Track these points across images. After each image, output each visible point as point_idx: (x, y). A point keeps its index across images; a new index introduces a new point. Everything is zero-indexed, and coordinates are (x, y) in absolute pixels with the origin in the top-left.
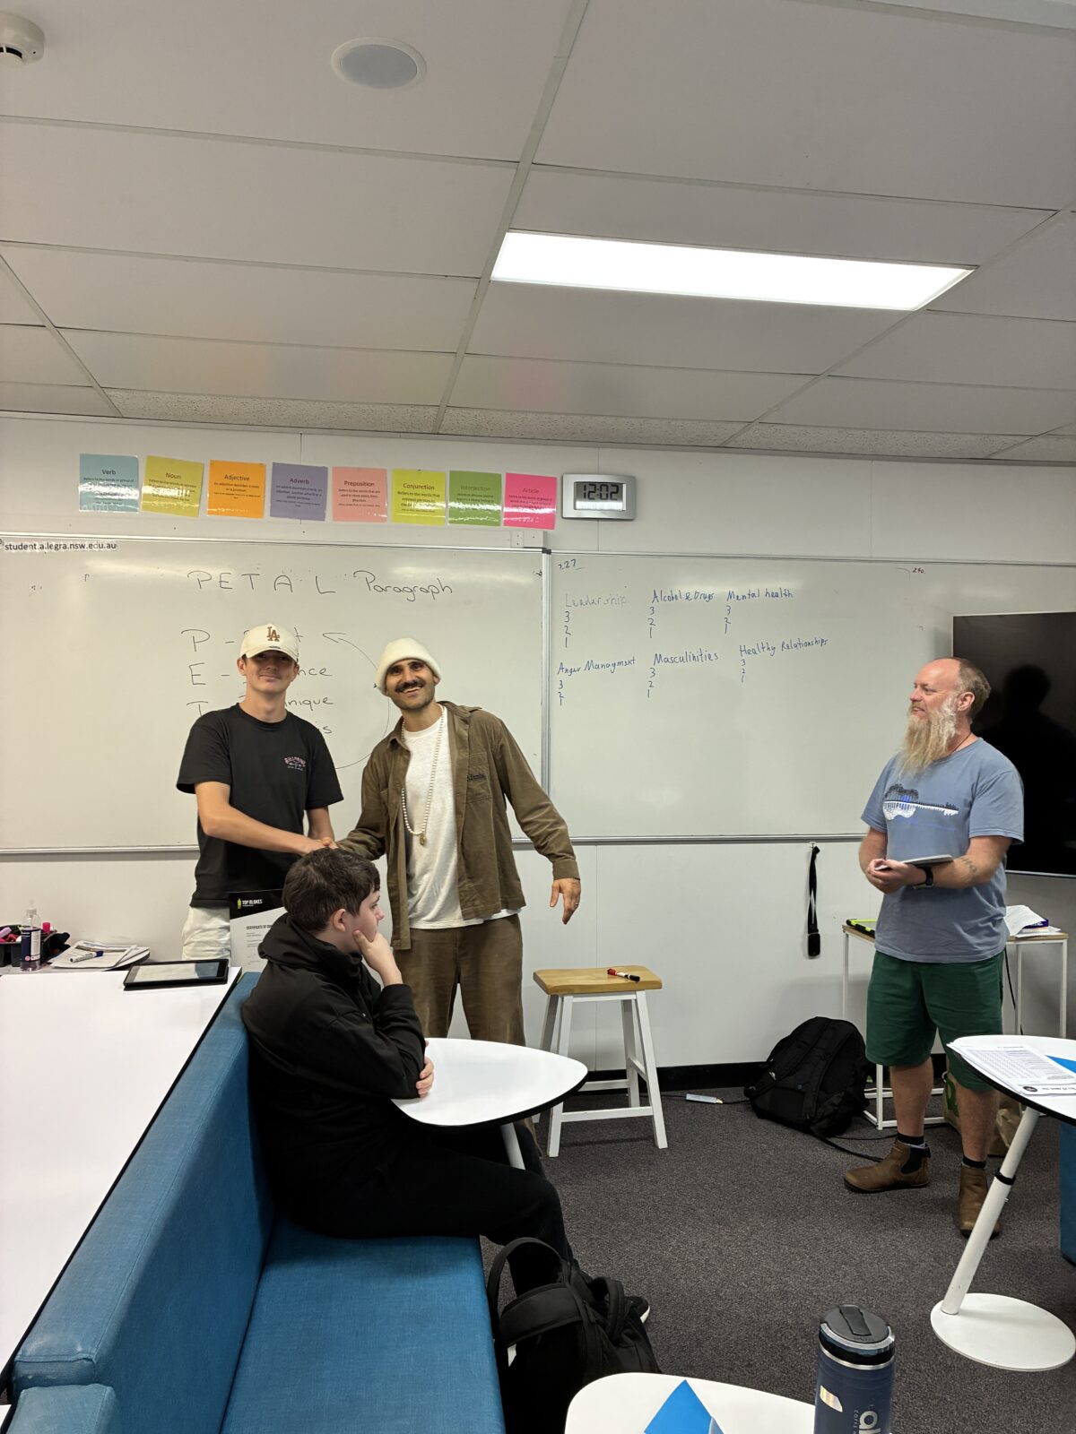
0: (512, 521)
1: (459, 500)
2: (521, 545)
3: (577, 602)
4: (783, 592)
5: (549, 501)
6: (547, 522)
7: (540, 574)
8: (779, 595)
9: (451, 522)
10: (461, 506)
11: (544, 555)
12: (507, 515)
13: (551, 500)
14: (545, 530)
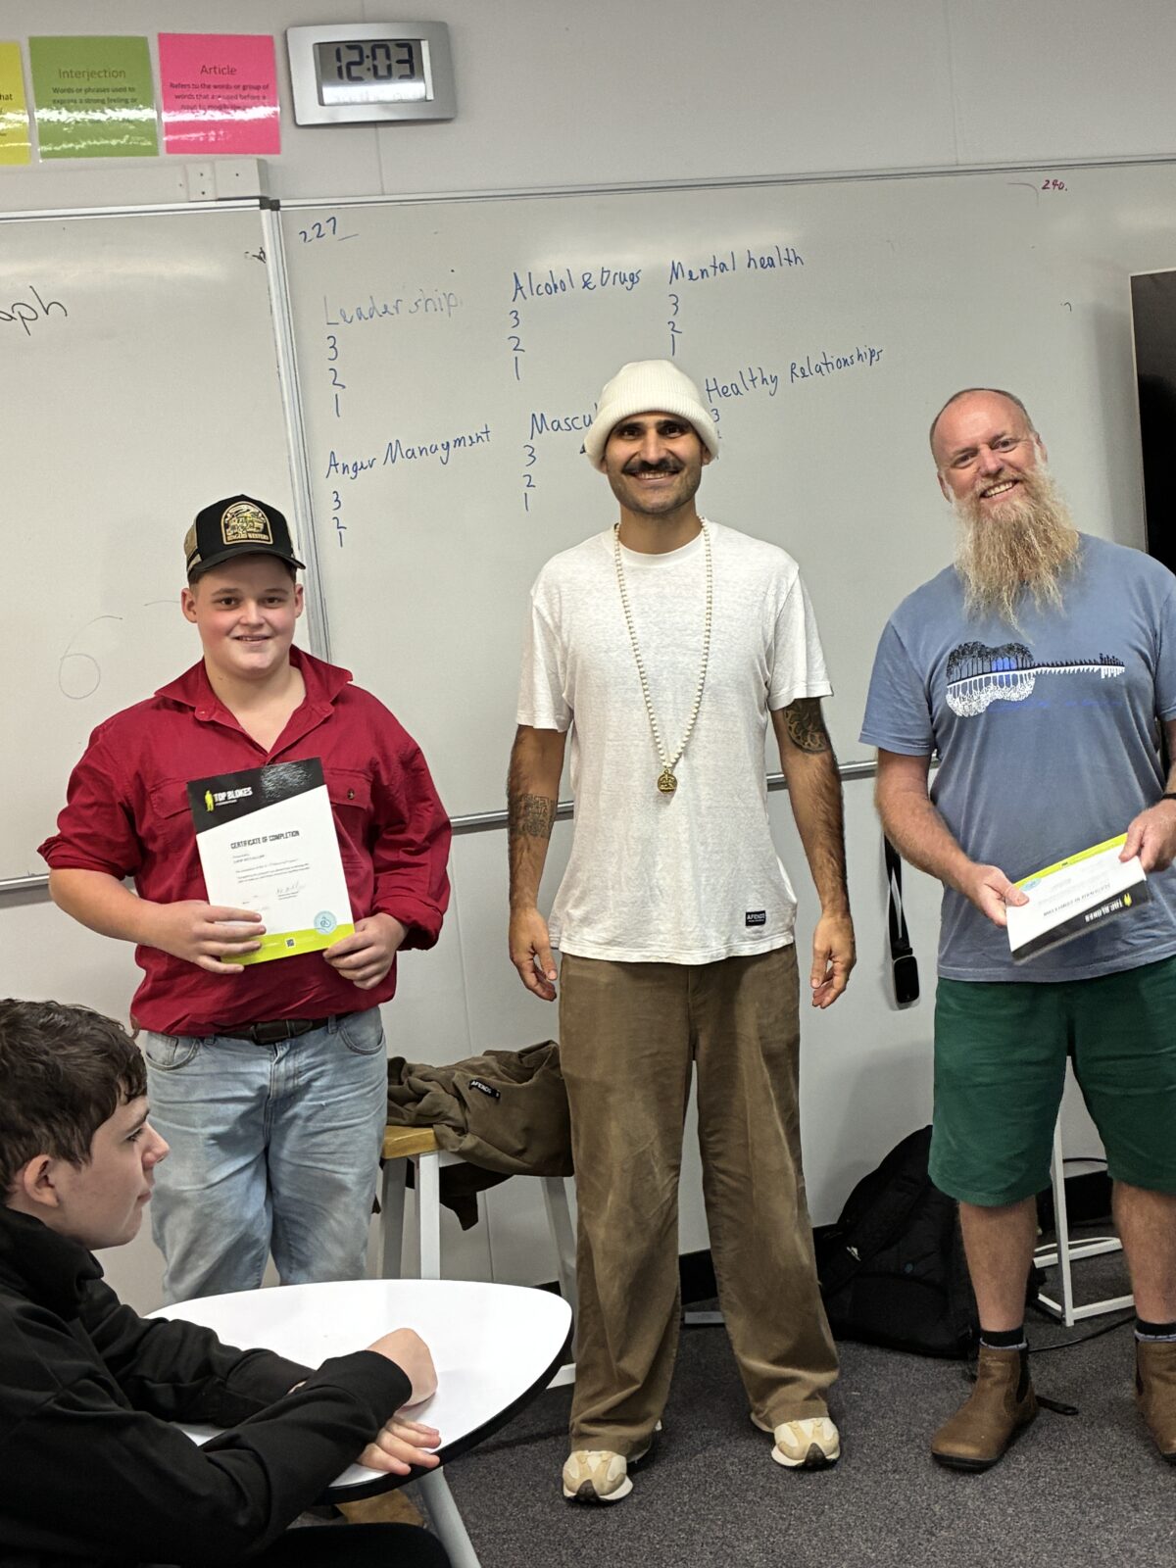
0: (183, 141)
1: (58, 104)
2: (209, 195)
3: (351, 313)
4: (784, 255)
5: (262, 91)
6: (262, 139)
7: (262, 256)
8: (777, 262)
9: (44, 155)
10: (63, 116)
11: (266, 213)
12: (172, 128)
13: (267, 87)
14: (262, 156)
